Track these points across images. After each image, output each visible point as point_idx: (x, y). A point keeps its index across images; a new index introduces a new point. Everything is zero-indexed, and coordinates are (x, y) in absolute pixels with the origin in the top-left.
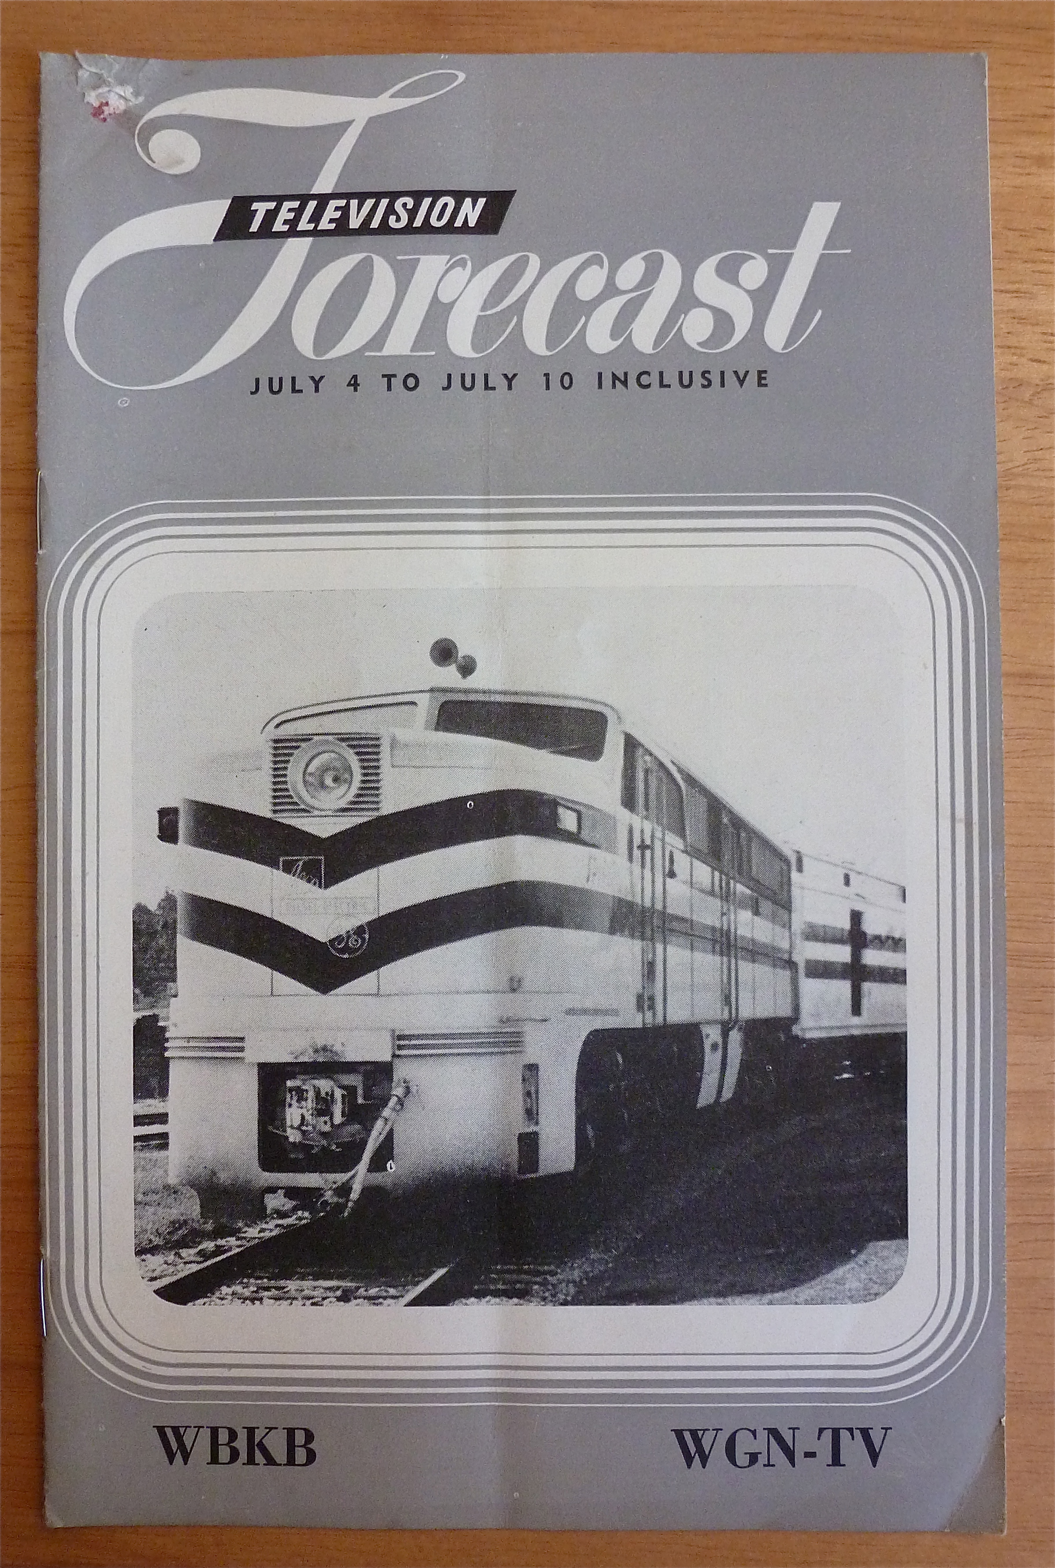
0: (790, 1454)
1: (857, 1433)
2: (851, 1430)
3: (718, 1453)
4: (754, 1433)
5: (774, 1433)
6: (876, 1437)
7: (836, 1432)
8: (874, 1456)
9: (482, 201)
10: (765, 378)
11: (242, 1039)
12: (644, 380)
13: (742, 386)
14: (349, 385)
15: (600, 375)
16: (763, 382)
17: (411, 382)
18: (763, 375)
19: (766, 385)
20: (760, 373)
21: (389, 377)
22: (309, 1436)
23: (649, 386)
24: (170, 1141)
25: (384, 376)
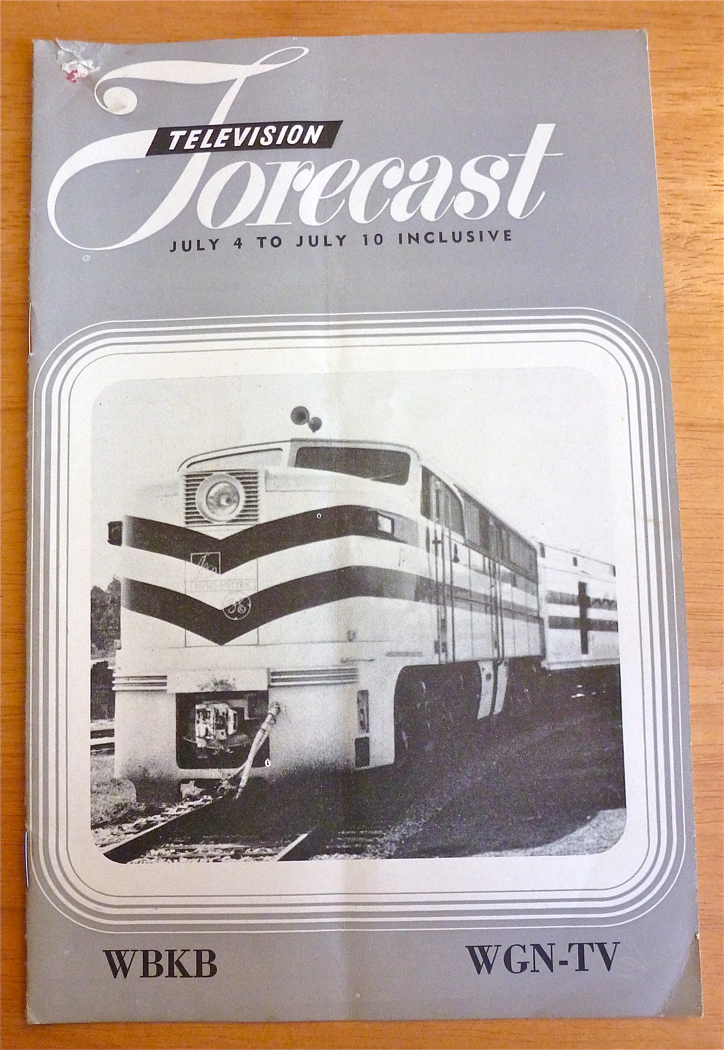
0: (549, 963)
1: (596, 947)
2: (591, 945)
3: (499, 964)
4: (524, 947)
5: (538, 948)
6: (609, 949)
7: (581, 946)
8: (608, 963)
9: (321, 128)
10: (509, 235)
11: (165, 677)
12: (430, 238)
13: (494, 240)
14: (235, 244)
15: (400, 235)
16: (508, 238)
17: (276, 242)
18: (508, 233)
19: (510, 240)
20: (505, 232)
21: (262, 239)
22: (212, 956)
23: (433, 241)
24: (116, 748)
25: (258, 238)
